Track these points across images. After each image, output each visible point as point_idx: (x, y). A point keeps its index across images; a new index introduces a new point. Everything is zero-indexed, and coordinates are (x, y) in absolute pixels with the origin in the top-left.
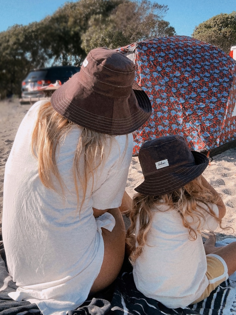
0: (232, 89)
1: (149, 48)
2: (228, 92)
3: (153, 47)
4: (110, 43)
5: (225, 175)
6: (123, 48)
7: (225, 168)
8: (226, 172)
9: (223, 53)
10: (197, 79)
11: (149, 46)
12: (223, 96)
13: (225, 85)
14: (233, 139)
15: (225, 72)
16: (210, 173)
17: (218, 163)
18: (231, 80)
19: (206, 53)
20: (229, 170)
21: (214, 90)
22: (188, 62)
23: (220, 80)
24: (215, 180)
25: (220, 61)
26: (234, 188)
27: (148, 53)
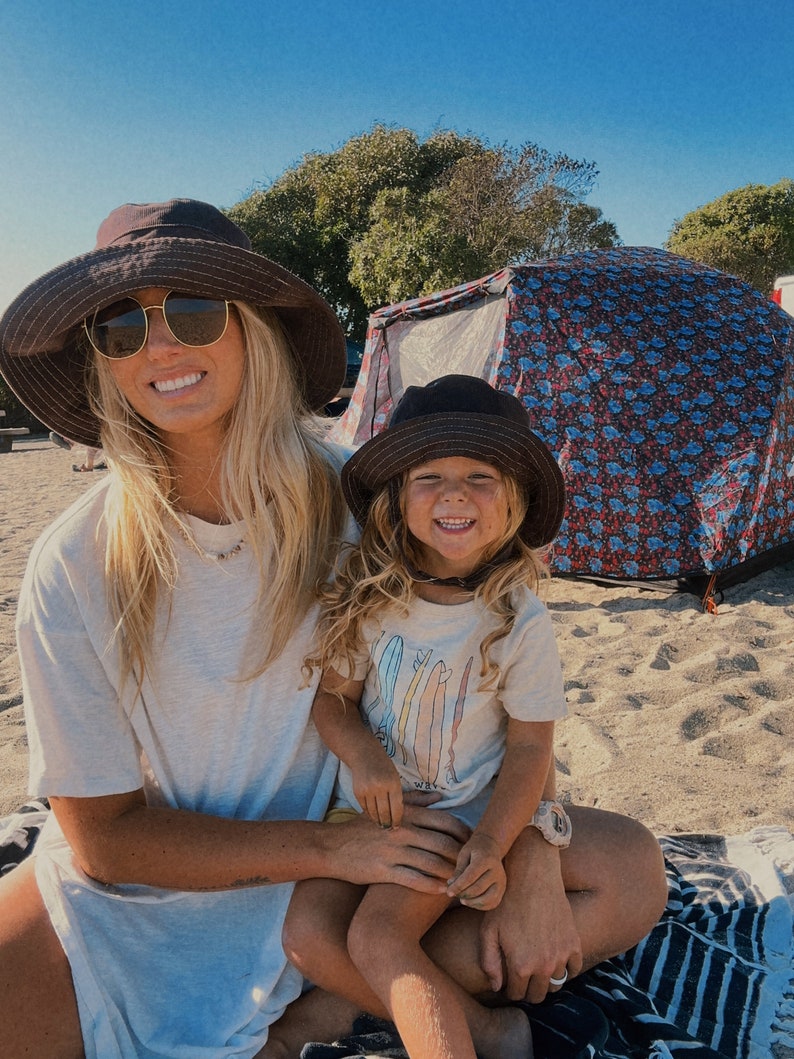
0: (781, 398)
1: (546, 283)
2: (770, 406)
3: (556, 280)
4: (432, 269)
5: (759, 643)
6: (474, 283)
7: (759, 623)
8: (764, 633)
9: (755, 294)
10: (681, 369)
11: (547, 275)
12: (755, 419)
13: (763, 386)
14: (785, 540)
15: (763, 351)
16: (716, 636)
17: (738, 608)
18: (779, 372)
19: (709, 295)
20: (769, 627)
21: (732, 401)
22: (659, 321)
23: (749, 372)
24: (730, 656)
25: (749, 319)
26: (785, 678)
27: (544, 299)
